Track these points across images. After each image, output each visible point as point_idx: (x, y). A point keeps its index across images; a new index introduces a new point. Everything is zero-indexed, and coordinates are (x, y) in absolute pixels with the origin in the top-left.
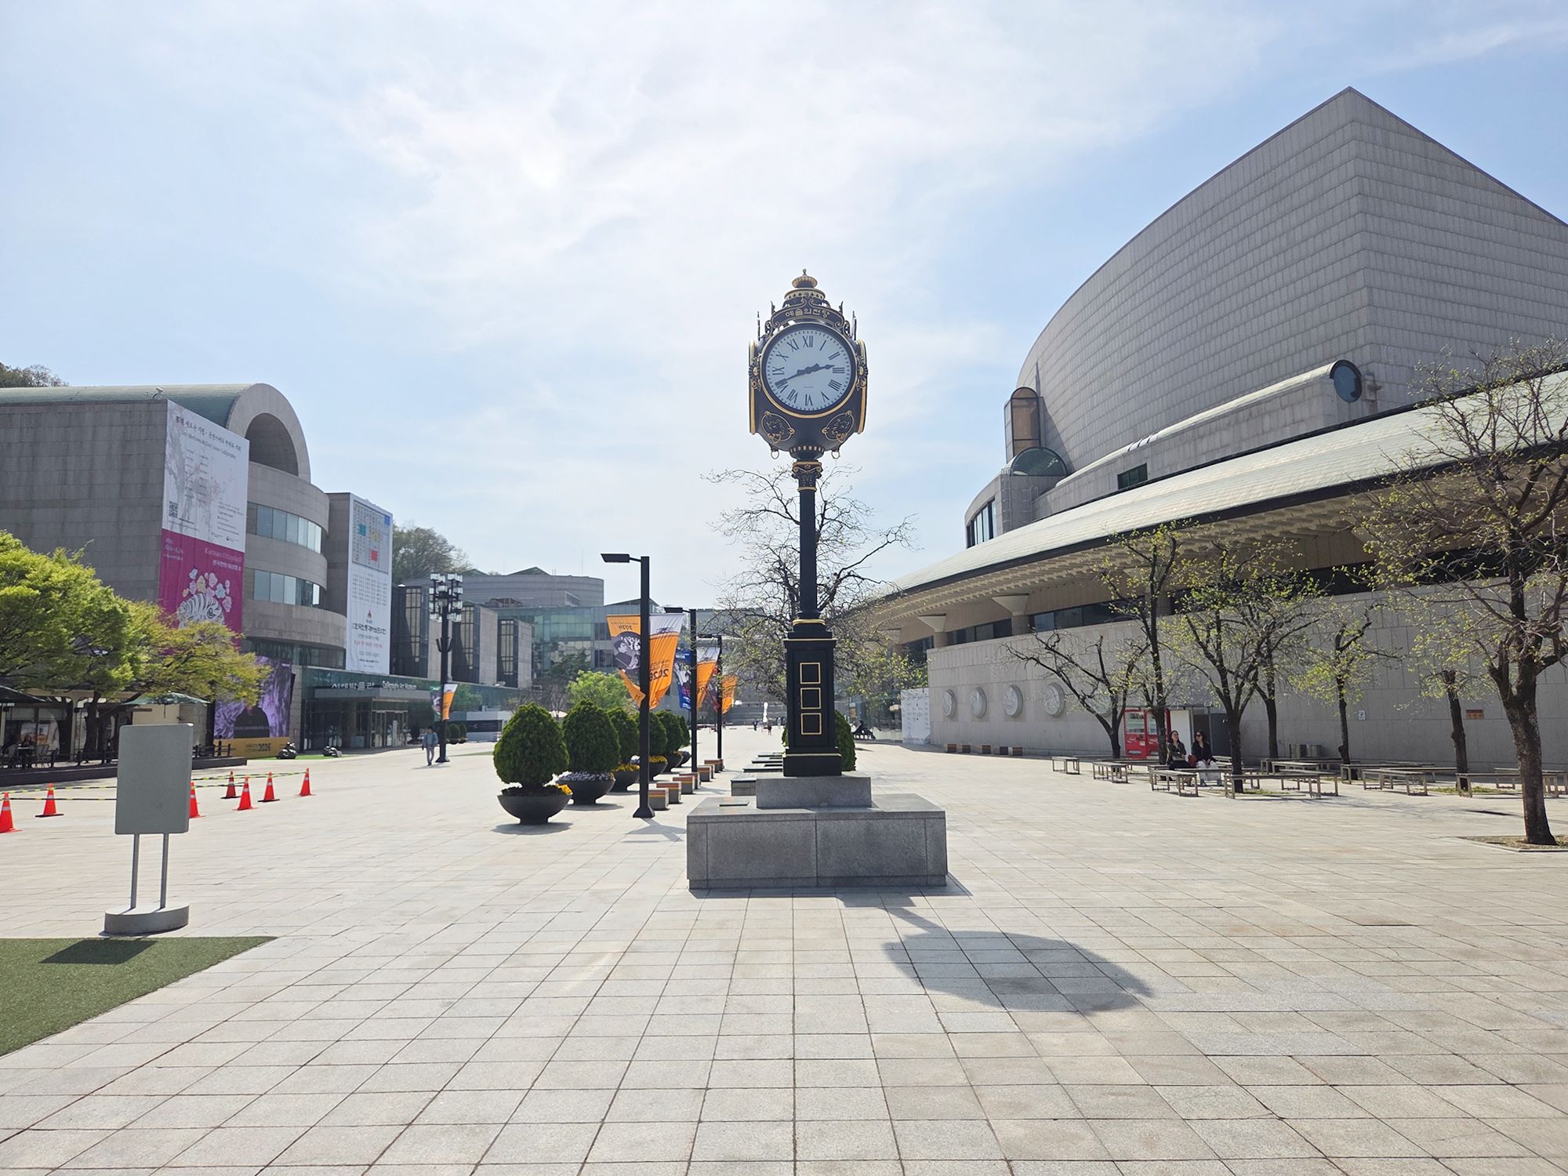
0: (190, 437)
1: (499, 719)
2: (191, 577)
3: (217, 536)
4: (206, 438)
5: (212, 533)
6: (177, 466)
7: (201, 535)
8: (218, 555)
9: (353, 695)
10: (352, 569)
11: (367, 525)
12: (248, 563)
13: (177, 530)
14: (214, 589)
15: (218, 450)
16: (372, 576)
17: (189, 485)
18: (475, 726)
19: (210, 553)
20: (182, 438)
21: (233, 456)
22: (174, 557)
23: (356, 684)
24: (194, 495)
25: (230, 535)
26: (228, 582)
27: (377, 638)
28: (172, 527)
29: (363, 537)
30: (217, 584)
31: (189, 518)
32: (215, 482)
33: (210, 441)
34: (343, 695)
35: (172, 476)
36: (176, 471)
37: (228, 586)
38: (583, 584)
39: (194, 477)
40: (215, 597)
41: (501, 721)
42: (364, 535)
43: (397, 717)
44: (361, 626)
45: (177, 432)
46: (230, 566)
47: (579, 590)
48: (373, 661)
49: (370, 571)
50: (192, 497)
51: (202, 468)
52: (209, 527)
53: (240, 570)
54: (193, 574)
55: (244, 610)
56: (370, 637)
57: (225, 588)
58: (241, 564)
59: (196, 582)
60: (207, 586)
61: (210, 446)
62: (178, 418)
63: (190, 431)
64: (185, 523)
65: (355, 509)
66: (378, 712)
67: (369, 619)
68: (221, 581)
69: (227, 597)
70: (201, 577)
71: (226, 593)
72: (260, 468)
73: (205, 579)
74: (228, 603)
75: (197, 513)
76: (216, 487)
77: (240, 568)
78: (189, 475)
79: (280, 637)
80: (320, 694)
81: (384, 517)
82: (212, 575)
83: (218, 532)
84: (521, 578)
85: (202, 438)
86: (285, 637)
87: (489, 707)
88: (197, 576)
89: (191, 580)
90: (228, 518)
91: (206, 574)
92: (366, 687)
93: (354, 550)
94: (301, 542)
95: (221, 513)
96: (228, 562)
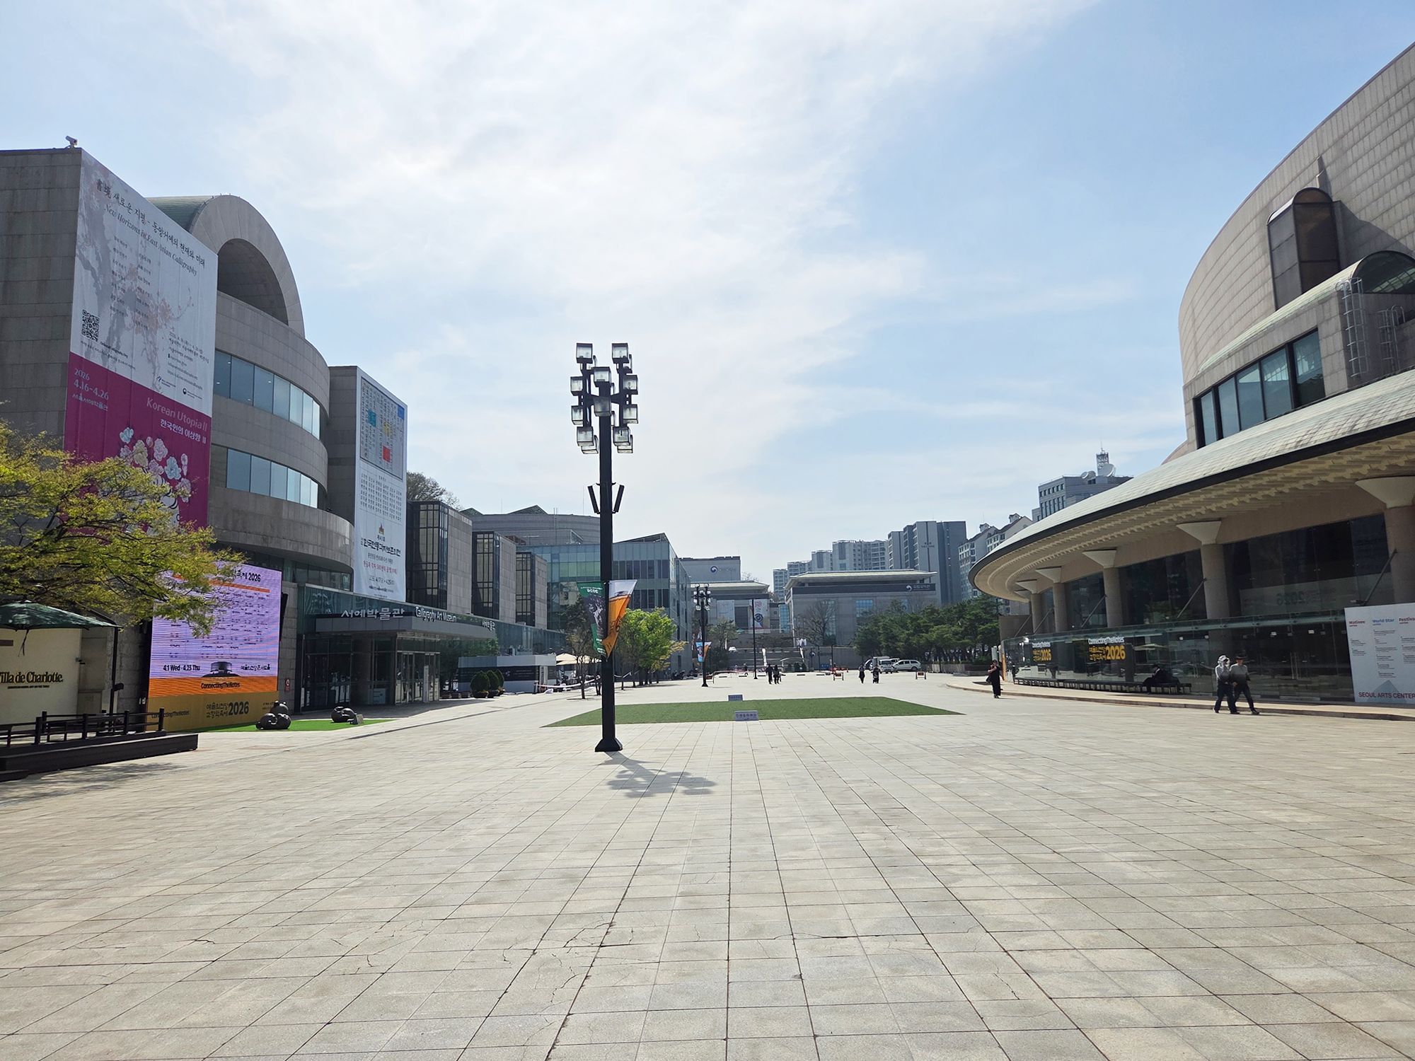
0: (121, 219)
1: (536, 665)
2: (123, 439)
3: (168, 385)
4: (148, 229)
5: (160, 378)
6: (98, 259)
7: (142, 378)
8: (169, 413)
9: (373, 627)
10: (361, 468)
11: (378, 413)
12: (216, 437)
13: (97, 359)
14: (163, 463)
15: (168, 253)
16: (385, 480)
17: (119, 293)
18: (508, 673)
19: (157, 407)
20: (107, 219)
21: (191, 270)
22: (92, 403)
23: (376, 612)
24: (128, 312)
25: (190, 388)
26: (184, 457)
27: (391, 561)
28: (87, 353)
29: (374, 428)
30: (168, 457)
31: (118, 346)
32: (163, 300)
33: (155, 236)
34: (359, 627)
35: (90, 272)
36: (95, 265)
37: (185, 463)
38: (586, 523)
39: (128, 283)
40: (164, 476)
41: (539, 666)
42: (375, 426)
43: (429, 660)
44: (371, 543)
45: (97, 204)
46: (188, 433)
47: (581, 530)
48: (385, 590)
49: (380, 473)
50: (123, 314)
51: (141, 273)
52: (154, 367)
53: (204, 442)
54: (126, 435)
55: (211, 502)
56: (382, 559)
57: (180, 465)
58: (207, 434)
59: (132, 449)
60: (150, 457)
61: (155, 243)
62: (99, 183)
63: (121, 210)
64: (113, 353)
65: (363, 389)
66: (405, 653)
67: (381, 535)
68: (174, 452)
69: (183, 479)
70: (140, 442)
71: (182, 473)
72: (234, 304)
73: (146, 446)
74: (185, 488)
75: (130, 340)
76: (166, 311)
77: (204, 439)
78: (118, 279)
79: (265, 545)
80: (323, 626)
81: (397, 406)
82: (159, 443)
83: (171, 379)
84: (521, 517)
85: (141, 227)
86: (271, 546)
87: (518, 650)
88: (133, 441)
89: (123, 444)
90: (186, 361)
91: (149, 439)
92: (391, 615)
93: (362, 442)
94: (294, 417)
95: (173, 350)
96: (186, 426)
